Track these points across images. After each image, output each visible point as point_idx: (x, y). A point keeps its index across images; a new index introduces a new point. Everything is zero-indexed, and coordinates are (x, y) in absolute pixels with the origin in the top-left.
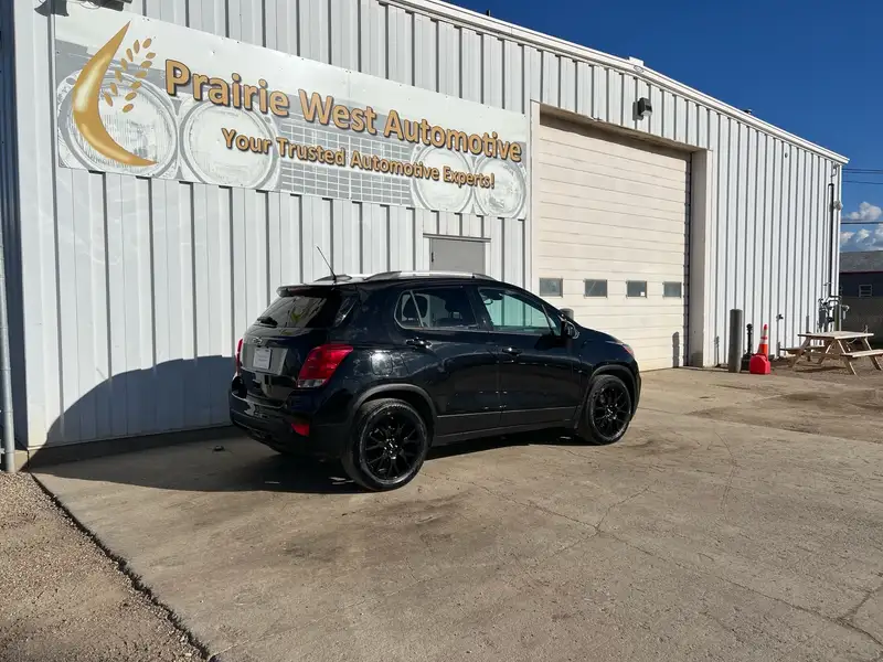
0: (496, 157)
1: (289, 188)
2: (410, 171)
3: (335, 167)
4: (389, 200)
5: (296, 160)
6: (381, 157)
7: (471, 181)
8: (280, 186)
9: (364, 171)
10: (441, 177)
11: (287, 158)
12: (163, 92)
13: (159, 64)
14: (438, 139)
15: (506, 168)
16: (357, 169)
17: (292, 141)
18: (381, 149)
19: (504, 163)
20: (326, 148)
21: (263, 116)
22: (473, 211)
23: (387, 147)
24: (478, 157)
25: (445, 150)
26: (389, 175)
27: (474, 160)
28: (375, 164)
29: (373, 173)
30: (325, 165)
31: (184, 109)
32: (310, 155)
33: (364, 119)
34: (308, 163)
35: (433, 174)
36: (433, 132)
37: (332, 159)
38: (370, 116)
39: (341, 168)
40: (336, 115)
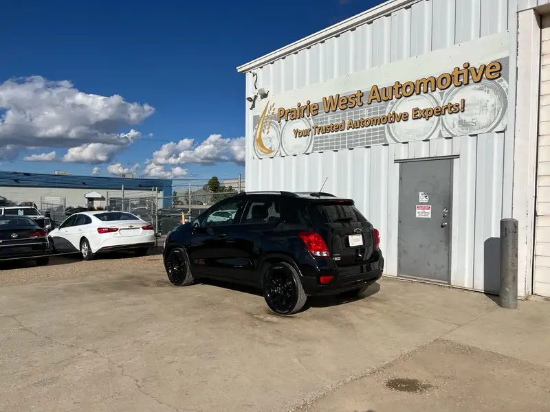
0: (468, 84)
1: (317, 149)
2: (385, 120)
3: (339, 132)
4: (370, 143)
5: (321, 134)
6: (365, 118)
7: (439, 112)
8: (314, 150)
9: (355, 130)
10: (410, 118)
11: (317, 135)
12: (277, 122)
13: (276, 112)
14: (408, 90)
15: (481, 89)
16: (351, 130)
17: (319, 126)
18: (365, 113)
19: (478, 86)
20: (334, 124)
21: (308, 118)
22: (440, 135)
23: (370, 110)
24: (447, 91)
25: (415, 96)
26: (370, 127)
27: (441, 95)
28: (362, 123)
29: (361, 129)
30: (334, 133)
31: (282, 126)
32: (327, 130)
33: (356, 99)
34: (326, 134)
35: (405, 117)
36: (404, 88)
37: (337, 128)
38: (358, 96)
39: (342, 132)
40: (340, 103)
